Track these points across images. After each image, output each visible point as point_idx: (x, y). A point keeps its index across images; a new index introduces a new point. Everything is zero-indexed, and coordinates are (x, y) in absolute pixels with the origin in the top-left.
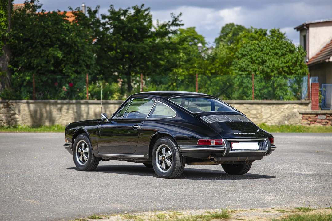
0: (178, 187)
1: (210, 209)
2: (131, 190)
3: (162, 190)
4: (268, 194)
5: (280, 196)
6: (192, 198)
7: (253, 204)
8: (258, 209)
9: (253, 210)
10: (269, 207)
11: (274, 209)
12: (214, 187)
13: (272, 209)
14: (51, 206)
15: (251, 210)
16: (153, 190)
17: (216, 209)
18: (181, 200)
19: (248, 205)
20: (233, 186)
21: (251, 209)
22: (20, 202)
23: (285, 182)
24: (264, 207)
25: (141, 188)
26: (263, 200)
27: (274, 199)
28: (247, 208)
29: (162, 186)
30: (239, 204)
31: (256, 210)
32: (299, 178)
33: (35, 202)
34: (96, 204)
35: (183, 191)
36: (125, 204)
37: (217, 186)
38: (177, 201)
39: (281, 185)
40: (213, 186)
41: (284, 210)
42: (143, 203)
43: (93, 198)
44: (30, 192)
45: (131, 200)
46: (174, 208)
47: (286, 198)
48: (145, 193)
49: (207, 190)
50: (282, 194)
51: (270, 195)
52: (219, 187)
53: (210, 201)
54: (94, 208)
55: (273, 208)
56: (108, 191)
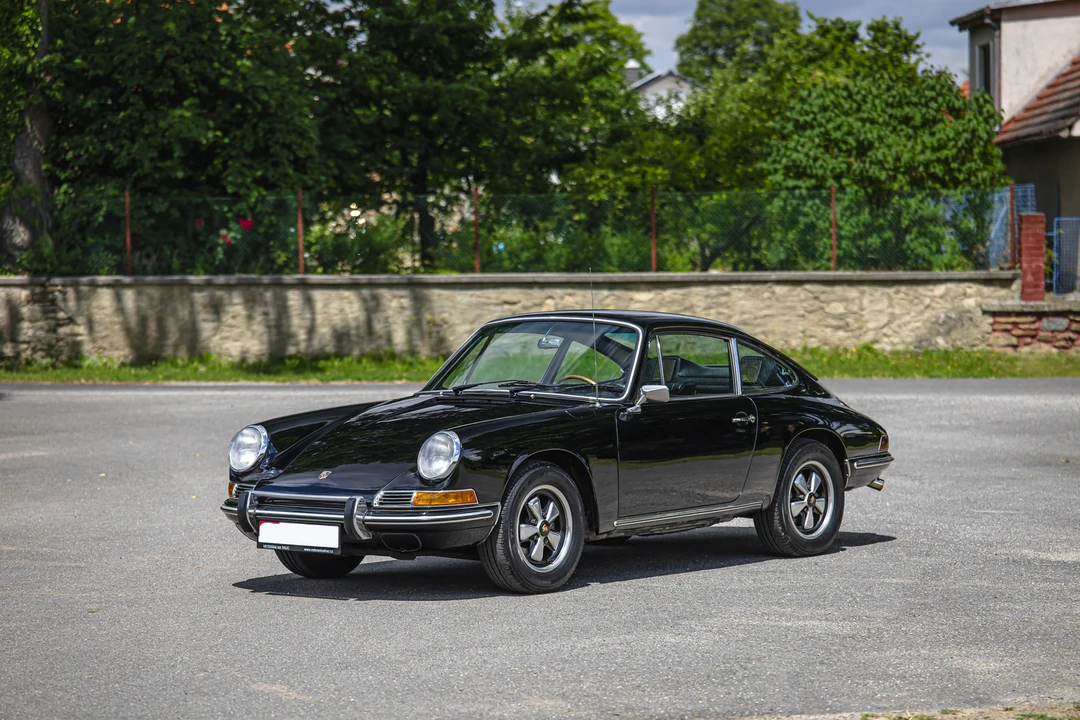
0: (693, 622)
1: (823, 713)
2: (555, 637)
3: (651, 637)
4: (974, 649)
5: (1014, 659)
6: (753, 668)
7: (942, 690)
8: (965, 710)
9: (950, 716)
10: (996, 703)
11: (1011, 709)
12: (801, 623)
13: (1007, 710)
14: (348, 709)
15: (945, 716)
16: (621, 637)
17: (840, 712)
18: (723, 677)
19: (929, 694)
20: (860, 619)
21: (945, 712)
22: (248, 694)
23: (1010, 599)
24: (981, 702)
25: (585, 630)
26: (968, 673)
27: (1000, 672)
28: (932, 707)
29: (644, 621)
30: (901, 691)
31: (960, 715)
32: (1046, 580)
33: (293, 695)
34: (480, 699)
35: (716, 642)
36: (564, 696)
37: (811, 618)
38: (713, 683)
39: (1001, 610)
40: (798, 618)
41: (1043, 713)
42: (616, 692)
43: (459, 675)
44: (256, 648)
45: (575, 680)
46: (718, 714)
47: (1036, 665)
48: (605, 650)
49: (787, 637)
50: (1017, 650)
51: (981, 652)
52: (816, 623)
53: (812, 682)
54: (481, 715)
55: (1009, 707)
56: (490, 645)
